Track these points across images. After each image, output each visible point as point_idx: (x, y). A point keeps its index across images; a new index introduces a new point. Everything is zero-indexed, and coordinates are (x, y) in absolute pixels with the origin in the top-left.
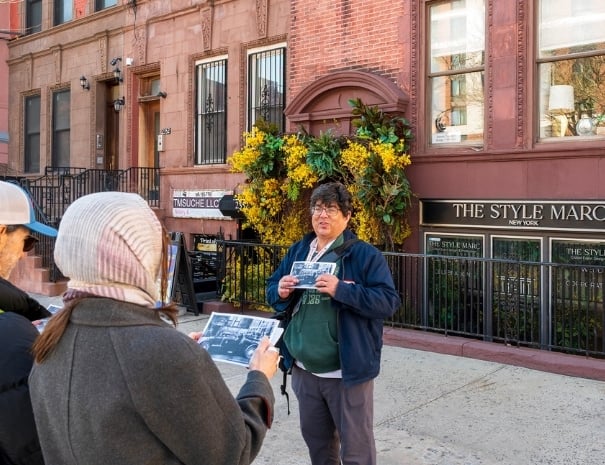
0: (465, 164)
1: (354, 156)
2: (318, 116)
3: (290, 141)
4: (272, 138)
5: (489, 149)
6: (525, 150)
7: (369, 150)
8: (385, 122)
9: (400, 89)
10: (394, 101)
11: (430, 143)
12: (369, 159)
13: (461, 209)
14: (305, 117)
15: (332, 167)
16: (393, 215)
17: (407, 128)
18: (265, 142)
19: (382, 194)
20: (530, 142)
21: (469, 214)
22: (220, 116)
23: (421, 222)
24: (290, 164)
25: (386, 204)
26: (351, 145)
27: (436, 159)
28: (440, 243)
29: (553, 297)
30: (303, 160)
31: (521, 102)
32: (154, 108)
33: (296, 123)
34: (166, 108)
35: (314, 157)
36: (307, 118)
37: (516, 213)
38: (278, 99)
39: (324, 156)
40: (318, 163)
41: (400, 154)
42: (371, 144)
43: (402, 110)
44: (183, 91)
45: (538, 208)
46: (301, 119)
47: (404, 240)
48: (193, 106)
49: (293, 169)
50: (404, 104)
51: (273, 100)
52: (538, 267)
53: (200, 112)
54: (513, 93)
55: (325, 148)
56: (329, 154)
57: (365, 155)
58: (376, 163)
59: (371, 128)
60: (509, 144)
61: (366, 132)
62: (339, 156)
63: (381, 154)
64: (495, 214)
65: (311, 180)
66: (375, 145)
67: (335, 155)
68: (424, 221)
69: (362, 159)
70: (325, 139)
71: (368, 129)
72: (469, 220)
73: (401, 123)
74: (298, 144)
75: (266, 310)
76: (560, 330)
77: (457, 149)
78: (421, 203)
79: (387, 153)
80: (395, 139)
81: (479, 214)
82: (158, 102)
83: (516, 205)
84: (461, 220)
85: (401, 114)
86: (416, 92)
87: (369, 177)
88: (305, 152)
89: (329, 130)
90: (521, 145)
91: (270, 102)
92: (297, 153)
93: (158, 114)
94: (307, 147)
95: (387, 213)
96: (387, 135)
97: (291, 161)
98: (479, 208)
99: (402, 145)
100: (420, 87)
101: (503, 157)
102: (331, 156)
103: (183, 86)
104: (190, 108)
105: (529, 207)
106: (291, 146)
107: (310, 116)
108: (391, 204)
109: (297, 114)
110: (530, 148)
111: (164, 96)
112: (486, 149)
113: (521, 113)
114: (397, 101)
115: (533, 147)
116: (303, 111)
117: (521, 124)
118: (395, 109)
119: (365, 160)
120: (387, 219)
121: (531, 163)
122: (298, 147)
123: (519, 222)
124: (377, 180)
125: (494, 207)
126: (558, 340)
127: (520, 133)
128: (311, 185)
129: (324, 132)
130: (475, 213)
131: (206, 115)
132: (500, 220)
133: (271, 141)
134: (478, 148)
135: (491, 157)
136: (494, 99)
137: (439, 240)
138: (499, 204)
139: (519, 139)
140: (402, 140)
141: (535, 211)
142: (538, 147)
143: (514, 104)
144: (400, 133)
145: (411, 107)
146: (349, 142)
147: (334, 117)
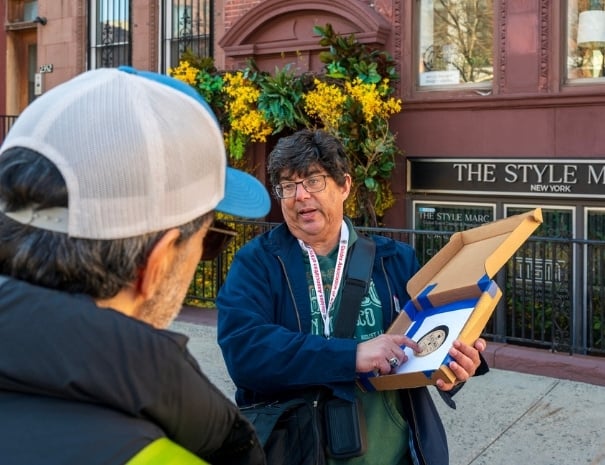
0: (469, 113)
1: (323, 100)
2: (266, 48)
3: (233, 81)
4: (207, 76)
5: (499, 92)
6: (550, 93)
7: (344, 92)
8: (363, 56)
9: (379, 14)
10: (372, 29)
11: (417, 84)
12: (344, 104)
13: (465, 171)
14: (248, 49)
15: (293, 115)
16: (377, 178)
17: (391, 64)
18: (198, 81)
19: (366, 151)
20: (556, 85)
21: (474, 177)
22: (122, 50)
23: (409, 189)
24: (236, 111)
25: (369, 164)
26: (319, 87)
27: (428, 106)
28: (435, 215)
29: (588, 284)
30: (254, 106)
31: (545, 31)
32: (29, 39)
33: (235, 57)
34: (46, 38)
35: (268, 101)
36: (251, 52)
37: (540, 175)
38: (201, 29)
39: (283, 101)
40: (275, 108)
41: (384, 99)
42: (348, 85)
43: (382, 42)
44: (70, 15)
45: (570, 170)
46: (242, 53)
47: (385, 211)
48: (84, 36)
49: (238, 117)
50: (385, 32)
51: (194, 29)
52: (569, 245)
53: (93, 44)
54: (534, 19)
55: (284, 90)
56: (289, 97)
57: (341, 99)
58: (353, 111)
59: (345, 64)
60: (529, 85)
61: (340, 69)
62: (302, 101)
63: (361, 98)
64: (511, 177)
65: (265, 132)
66: (353, 86)
67: (297, 99)
68: (413, 187)
69: (334, 105)
70: (283, 78)
71: (341, 65)
72: (475, 184)
73: (384, 59)
74: (245, 84)
75: (200, 305)
76: (597, 326)
77: (456, 93)
78: (409, 163)
79: (368, 96)
80: (378, 78)
81: (489, 177)
82: (33, 30)
83: (540, 166)
84: (464, 185)
85: (381, 46)
86: (400, 18)
87: (345, 129)
88: (255, 95)
89: (288, 67)
90: (546, 88)
91: (191, 32)
92: (245, 96)
93: (34, 47)
94: (258, 87)
95: (369, 176)
96: (366, 73)
97: (237, 106)
98: (490, 169)
99: (386, 87)
100: (404, 11)
101: (521, 103)
102: (292, 101)
103: (70, 9)
104: (79, 39)
105: (559, 169)
106: (235, 87)
107: (255, 49)
108: (376, 164)
109: (236, 46)
110: (556, 91)
111: (43, 22)
112: (496, 92)
113: (545, 45)
114: (377, 29)
115: (560, 89)
116: (245, 42)
117: (546, 60)
118: (374, 40)
119: (338, 107)
120: (370, 183)
121: (558, 111)
122: (248, 89)
123: (545, 188)
124: (355, 131)
125: (510, 168)
126: (595, 340)
127: (545, 73)
128: (263, 139)
129: (280, 69)
130: (484, 175)
131: (102, 48)
132: (519, 185)
133: (206, 80)
134: (485, 91)
135: (505, 103)
136: (510, 28)
137: (433, 210)
138: (517, 164)
139: (543, 80)
140: (386, 81)
141: (566, 174)
142: (567, 91)
143: (536, 34)
144: (383, 72)
145: (394, 37)
146: (316, 81)
147: (282, 50)
